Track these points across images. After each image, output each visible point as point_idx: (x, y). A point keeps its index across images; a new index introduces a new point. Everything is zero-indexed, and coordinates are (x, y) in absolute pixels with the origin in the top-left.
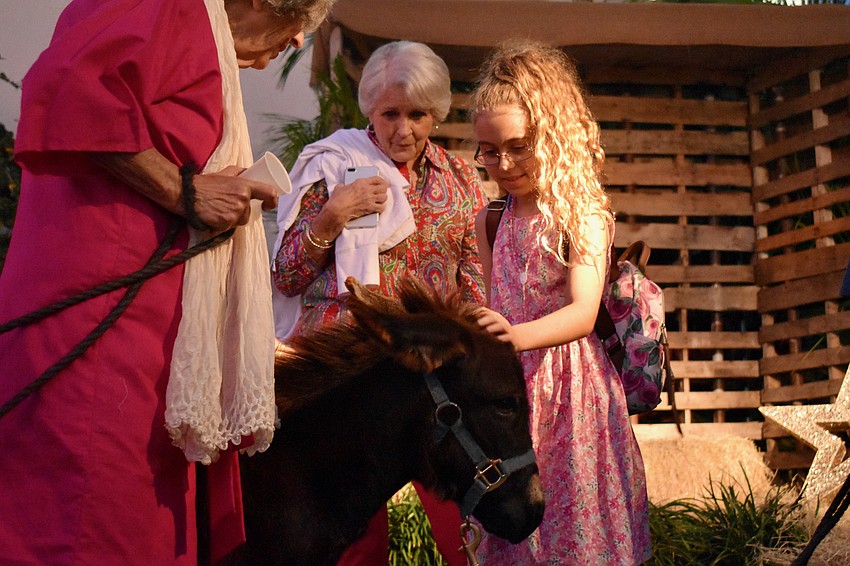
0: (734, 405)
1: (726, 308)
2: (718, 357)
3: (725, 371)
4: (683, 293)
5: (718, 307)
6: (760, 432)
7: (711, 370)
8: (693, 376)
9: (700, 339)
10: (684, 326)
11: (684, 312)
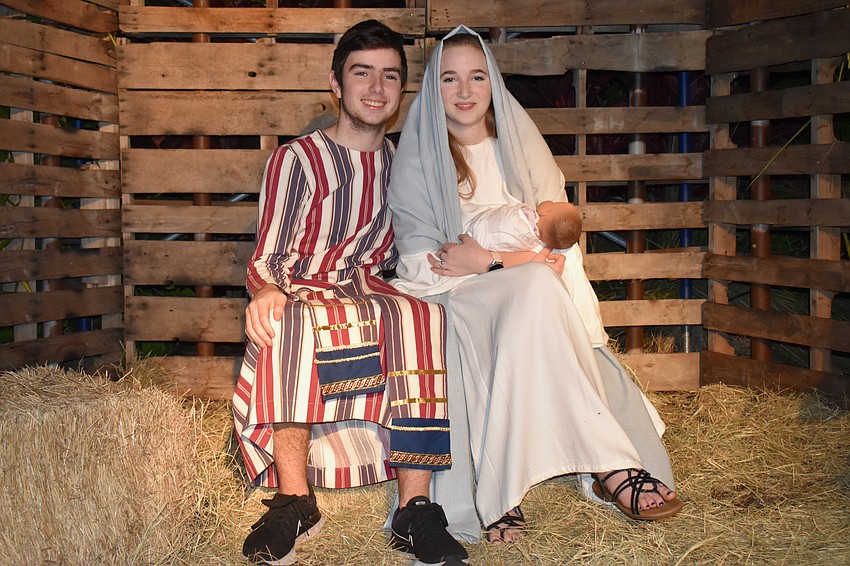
0: (658, 225)
1: (652, 67)
2: (637, 147)
3: (646, 170)
4: (581, 43)
5: (638, 66)
6: (698, 267)
7: (623, 169)
8: (593, 178)
9: (606, 119)
10: (582, 97)
11: (583, 74)
